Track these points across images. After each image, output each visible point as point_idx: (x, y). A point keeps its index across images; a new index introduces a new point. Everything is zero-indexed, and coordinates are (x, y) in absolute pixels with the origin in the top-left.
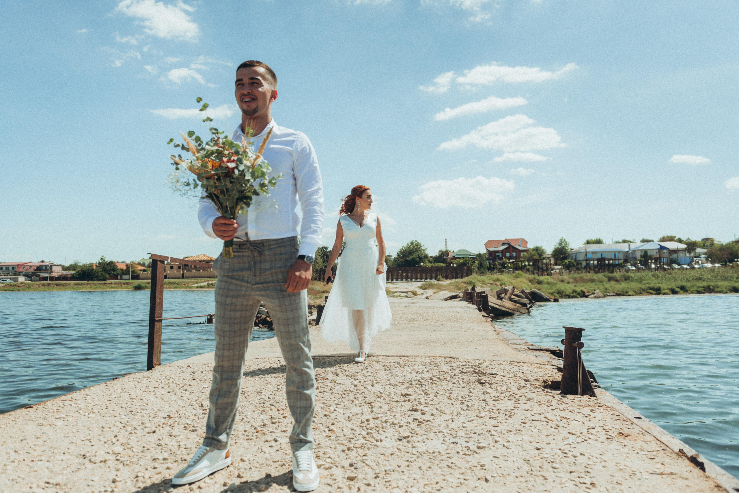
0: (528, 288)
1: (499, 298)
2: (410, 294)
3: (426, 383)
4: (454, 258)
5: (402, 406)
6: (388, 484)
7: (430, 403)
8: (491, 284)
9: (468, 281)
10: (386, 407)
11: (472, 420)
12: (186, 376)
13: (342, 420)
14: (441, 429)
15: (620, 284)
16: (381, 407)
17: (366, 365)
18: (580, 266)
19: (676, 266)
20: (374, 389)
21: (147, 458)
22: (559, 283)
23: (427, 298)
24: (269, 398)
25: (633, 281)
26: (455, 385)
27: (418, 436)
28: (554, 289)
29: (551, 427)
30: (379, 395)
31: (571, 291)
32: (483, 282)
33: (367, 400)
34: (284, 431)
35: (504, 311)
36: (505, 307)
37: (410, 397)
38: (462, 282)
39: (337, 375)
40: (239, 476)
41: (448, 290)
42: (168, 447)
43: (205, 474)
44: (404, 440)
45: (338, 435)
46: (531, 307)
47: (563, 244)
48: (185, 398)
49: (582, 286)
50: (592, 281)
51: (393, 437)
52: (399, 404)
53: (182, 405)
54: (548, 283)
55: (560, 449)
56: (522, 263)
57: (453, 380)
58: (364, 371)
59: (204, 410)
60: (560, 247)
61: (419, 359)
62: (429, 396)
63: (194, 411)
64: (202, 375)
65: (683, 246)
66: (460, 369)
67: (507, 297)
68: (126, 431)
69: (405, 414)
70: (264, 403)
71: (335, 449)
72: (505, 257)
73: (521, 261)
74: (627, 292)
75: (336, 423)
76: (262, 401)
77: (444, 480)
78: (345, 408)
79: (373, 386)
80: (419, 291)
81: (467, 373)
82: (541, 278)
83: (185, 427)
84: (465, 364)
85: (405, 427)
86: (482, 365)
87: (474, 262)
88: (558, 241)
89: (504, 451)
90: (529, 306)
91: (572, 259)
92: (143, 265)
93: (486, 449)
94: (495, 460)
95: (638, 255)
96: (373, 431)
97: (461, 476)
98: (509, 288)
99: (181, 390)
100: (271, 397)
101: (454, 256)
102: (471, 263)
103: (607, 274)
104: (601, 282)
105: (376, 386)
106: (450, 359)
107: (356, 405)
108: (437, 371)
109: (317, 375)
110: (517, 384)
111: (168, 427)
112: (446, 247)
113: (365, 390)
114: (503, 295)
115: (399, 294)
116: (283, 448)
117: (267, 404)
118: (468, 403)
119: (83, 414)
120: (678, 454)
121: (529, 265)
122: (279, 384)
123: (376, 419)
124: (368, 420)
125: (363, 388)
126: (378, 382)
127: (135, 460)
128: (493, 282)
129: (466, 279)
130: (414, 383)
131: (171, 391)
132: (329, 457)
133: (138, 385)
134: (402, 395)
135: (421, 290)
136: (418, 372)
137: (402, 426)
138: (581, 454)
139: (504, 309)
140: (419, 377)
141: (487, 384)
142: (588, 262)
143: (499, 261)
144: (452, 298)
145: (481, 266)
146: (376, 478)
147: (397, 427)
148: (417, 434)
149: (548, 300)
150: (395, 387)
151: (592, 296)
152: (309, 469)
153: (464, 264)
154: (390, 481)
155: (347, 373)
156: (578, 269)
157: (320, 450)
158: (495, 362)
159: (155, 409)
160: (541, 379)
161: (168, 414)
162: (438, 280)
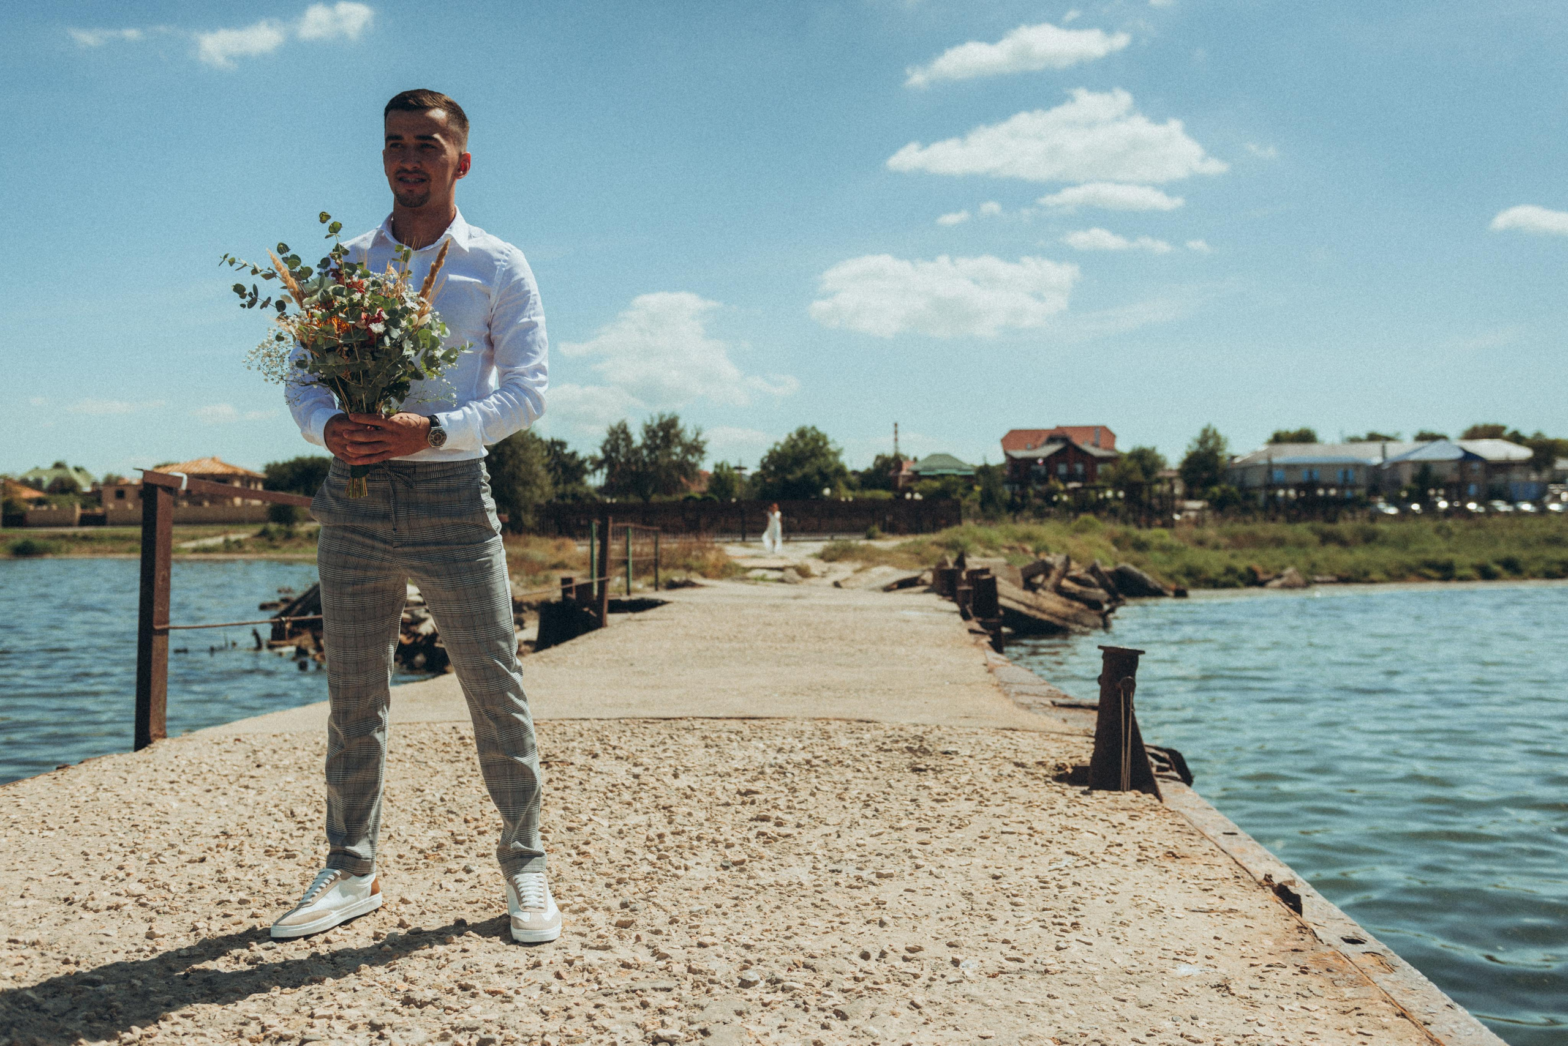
0: (1107, 559)
1: (1029, 585)
2: (792, 573)
3: (796, 772)
4: (916, 476)
5: (737, 812)
6: (694, 931)
7: (798, 806)
8: (1011, 548)
9: (949, 539)
10: (701, 815)
11: (880, 834)
12: (238, 757)
13: (606, 836)
14: (811, 849)
15: (1351, 553)
16: (690, 814)
17: (661, 737)
18: (1251, 504)
19: (1501, 506)
20: (677, 783)
21: (204, 901)
22: (1190, 548)
23: (837, 585)
24: (442, 800)
25: (1384, 543)
26: (859, 775)
27: (764, 861)
28: (1177, 564)
29: (1036, 844)
30: (689, 792)
31: (1221, 570)
32: (989, 544)
33: (662, 802)
34: (483, 855)
35: (1041, 621)
36: (1044, 611)
37: (756, 796)
38: (933, 543)
39: (595, 756)
40: (402, 924)
41: (893, 565)
42: (243, 883)
43: (332, 921)
44: (734, 869)
45: (597, 861)
46: (1112, 610)
47: (1211, 443)
48: (250, 802)
49: (1252, 557)
50: (1279, 542)
51: (712, 864)
52: (732, 809)
53: (247, 815)
54: (1163, 548)
55: (1037, 877)
56: (1098, 494)
57: (857, 764)
58: (656, 749)
59: (299, 822)
60: (1201, 450)
61: (789, 725)
62: (797, 794)
63: (277, 825)
64: (276, 756)
65: (1522, 453)
66: (879, 744)
67: (1049, 584)
68: (140, 859)
69: (741, 826)
70: (431, 809)
71: (591, 882)
72: (1056, 475)
73: (1096, 488)
74: (1366, 573)
75: (593, 842)
76: (426, 805)
77: (802, 924)
78: (612, 815)
79: (676, 776)
80: (817, 567)
81: (891, 750)
82: (1145, 534)
83: (266, 851)
84: (890, 733)
85: (737, 848)
86: (931, 736)
87: (970, 488)
88: (1197, 434)
89: (929, 882)
90: (1106, 607)
91: (1232, 483)
92: (37, 485)
93: (895, 879)
94: (909, 895)
95: (1406, 476)
96: (671, 854)
97: (837, 919)
98: (1055, 559)
99: (235, 787)
100: (446, 798)
101: (916, 472)
102: (961, 490)
103: (1320, 525)
104: (1301, 545)
105: (682, 776)
106: (860, 724)
107: (636, 811)
108: (826, 747)
109: (547, 756)
110: (995, 772)
111: (229, 852)
112: (896, 447)
113: (657, 784)
114: (1040, 579)
115: (760, 573)
116: (483, 882)
117: (440, 810)
118: (878, 806)
119: (27, 832)
120: (1260, 884)
121: (1116, 498)
122: (459, 773)
123: (678, 834)
124: (661, 836)
125: (653, 780)
126: (687, 770)
127: (178, 903)
128: (1016, 544)
129: (943, 535)
130: (768, 770)
131: (211, 788)
132: (580, 895)
133: (130, 778)
134: (739, 792)
135: (821, 562)
136: (780, 750)
137: (733, 845)
138: (1074, 883)
139: (1039, 615)
140: (781, 759)
141: (930, 772)
142: (1271, 492)
143: (1039, 488)
144: (903, 584)
145: (988, 499)
146: (671, 923)
147: (721, 847)
148: (761, 858)
149: (1158, 593)
150: (726, 778)
151: (1277, 583)
152: (542, 905)
153: (944, 493)
154: (698, 926)
155: (617, 751)
156: (1246, 510)
157: (561, 884)
158: (960, 731)
159: (189, 821)
160: (1052, 763)
161: (222, 830)
162: (870, 537)
